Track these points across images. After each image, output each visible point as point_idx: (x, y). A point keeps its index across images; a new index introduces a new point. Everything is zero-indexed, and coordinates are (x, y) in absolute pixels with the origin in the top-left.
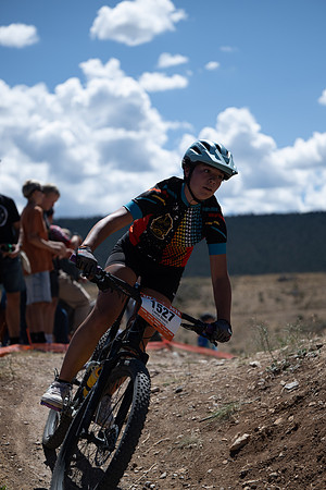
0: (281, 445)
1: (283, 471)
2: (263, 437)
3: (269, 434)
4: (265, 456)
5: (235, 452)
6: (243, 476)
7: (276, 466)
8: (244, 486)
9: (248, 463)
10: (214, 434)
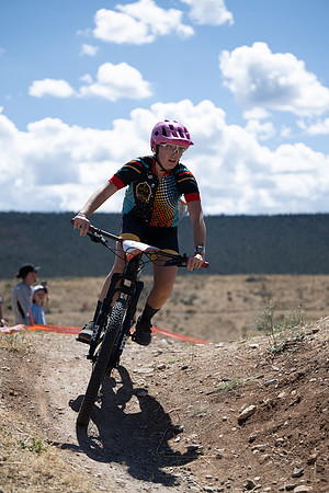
0: (285, 415)
1: (289, 437)
2: (269, 408)
3: (273, 406)
4: (271, 424)
5: (242, 421)
6: (251, 441)
7: (282, 433)
8: (253, 450)
9: (255, 430)
10: (221, 406)
